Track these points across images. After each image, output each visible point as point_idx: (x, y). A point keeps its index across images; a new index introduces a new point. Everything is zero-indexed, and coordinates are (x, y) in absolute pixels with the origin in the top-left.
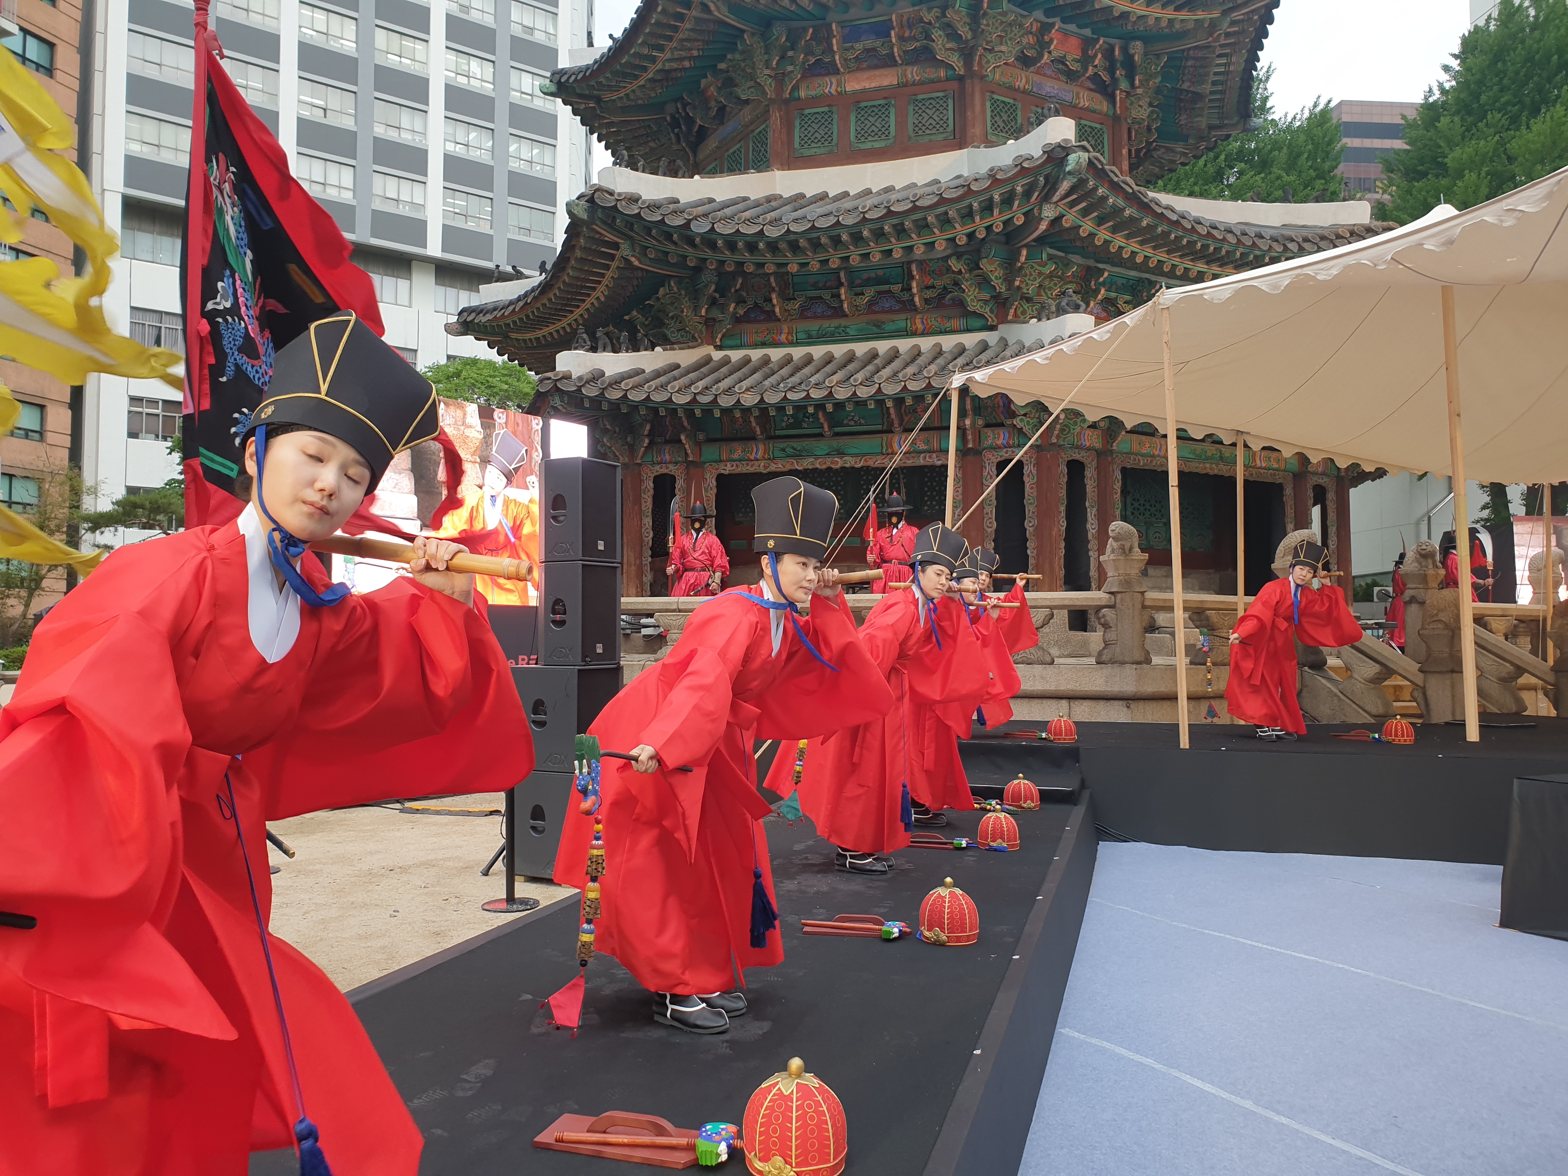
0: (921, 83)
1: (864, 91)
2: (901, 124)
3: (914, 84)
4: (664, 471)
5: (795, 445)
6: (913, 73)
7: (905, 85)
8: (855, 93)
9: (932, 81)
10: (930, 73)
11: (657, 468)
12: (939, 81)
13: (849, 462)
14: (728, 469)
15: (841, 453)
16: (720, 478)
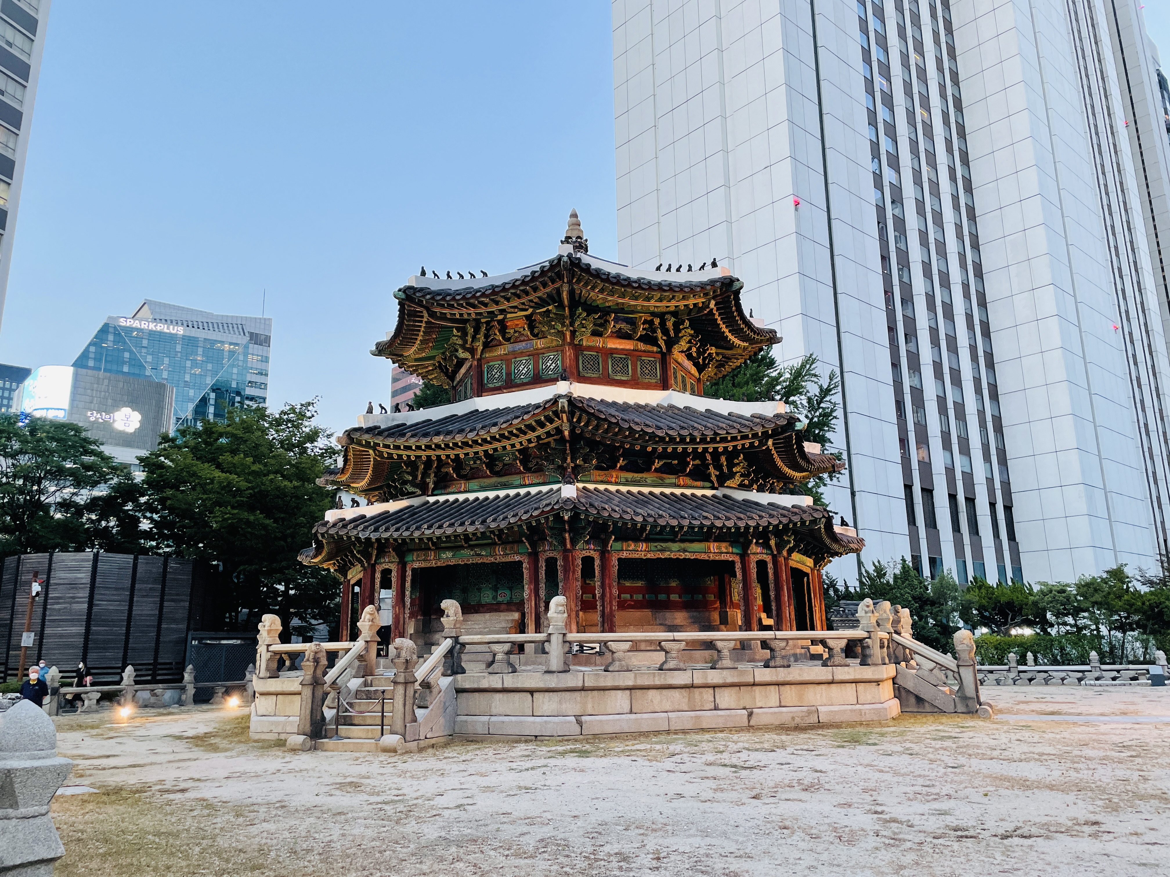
0: (644, 351)
1: (616, 349)
2: (634, 370)
3: (641, 351)
4: (588, 554)
5: (662, 544)
6: (641, 346)
7: (636, 350)
8: (611, 349)
9: (649, 352)
10: (649, 348)
11: (584, 552)
12: (653, 352)
13: (688, 555)
14: (625, 555)
15: (685, 551)
16: (620, 560)
